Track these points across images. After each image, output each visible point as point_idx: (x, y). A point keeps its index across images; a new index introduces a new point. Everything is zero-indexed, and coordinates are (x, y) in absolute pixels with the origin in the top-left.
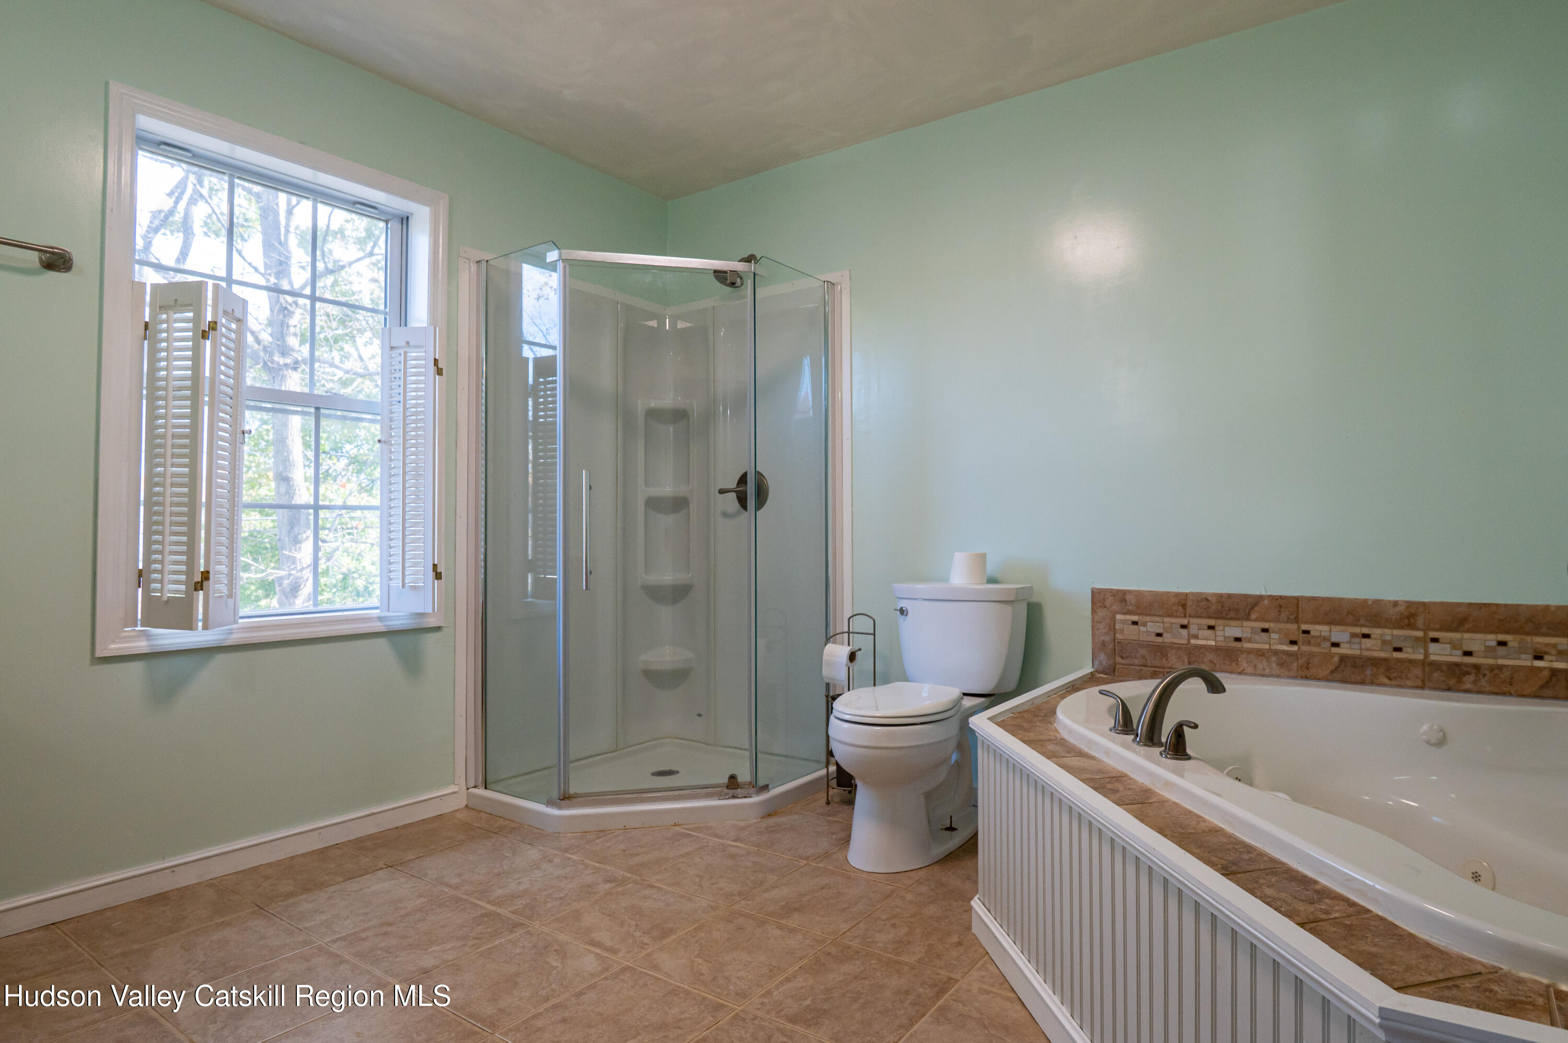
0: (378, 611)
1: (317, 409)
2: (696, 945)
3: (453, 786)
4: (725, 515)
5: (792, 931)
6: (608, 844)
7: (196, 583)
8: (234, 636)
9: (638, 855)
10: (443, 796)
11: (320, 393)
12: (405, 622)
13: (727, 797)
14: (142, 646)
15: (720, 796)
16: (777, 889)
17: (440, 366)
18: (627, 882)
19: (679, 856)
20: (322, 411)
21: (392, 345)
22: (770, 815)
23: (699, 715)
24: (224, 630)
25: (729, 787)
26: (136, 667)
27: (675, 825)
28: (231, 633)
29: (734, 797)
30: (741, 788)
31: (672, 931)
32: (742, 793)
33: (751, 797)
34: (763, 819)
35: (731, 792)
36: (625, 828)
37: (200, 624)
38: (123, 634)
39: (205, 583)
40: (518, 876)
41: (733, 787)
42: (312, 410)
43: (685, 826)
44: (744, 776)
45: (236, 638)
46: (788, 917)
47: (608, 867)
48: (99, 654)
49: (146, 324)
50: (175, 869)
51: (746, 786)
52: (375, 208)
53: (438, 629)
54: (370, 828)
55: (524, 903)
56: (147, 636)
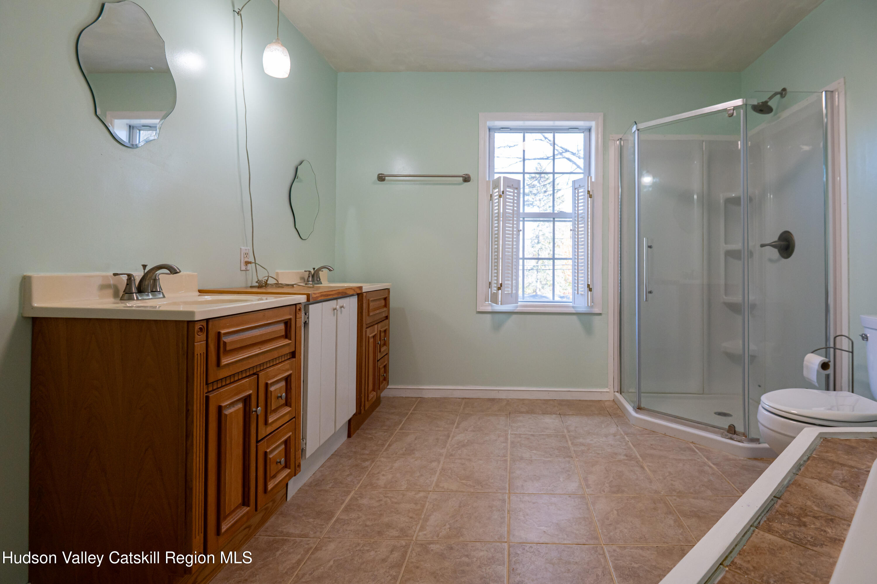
0: (571, 304)
1: (554, 218)
2: (624, 505)
3: (607, 389)
4: (771, 260)
5: (681, 526)
6: (648, 439)
7: (498, 288)
8: (518, 308)
9: (655, 449)
10: (602, 392)
11: (557, 212)
12: (584, 309)
13: (727, 437)
14: (489, 309)
15: (722, 436)
16: (703, 501)
17: (590, 194)
18: (634, 460)
19: (674, 459)
20: (556, 219)
21: (575, 187)
22: (755, 459)
23: (760, 386)
24: (515, 306)
25: (729, 432)
26: (489, 316)
27: (692, 443)
28: (517, 307)
29: (731, 439)
30: (737, 435)
31: (623, 492)
32: (737, 438)
33: (743, 443)
34: (749, 460)
35: (730, 435)
36: (665, 434)
37: (500, 303)
38: (485, 304)
39: (501, 288)
40: (595, 437)
41: (731, 433)
42: (552, 219)
43: (697, 445)
44: (740, 428)
45: (519, 309)
46: (688, 518)
47: (634, 449)
48: (478, 310)
49: (491, 195)
50: (499, 391)
51: (741, 435)
52: (577, 128)
53: (600, 314)
54: (568, 397)
55: (583, 449)
56: (492, 306)
